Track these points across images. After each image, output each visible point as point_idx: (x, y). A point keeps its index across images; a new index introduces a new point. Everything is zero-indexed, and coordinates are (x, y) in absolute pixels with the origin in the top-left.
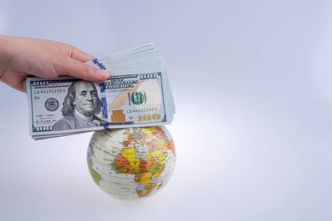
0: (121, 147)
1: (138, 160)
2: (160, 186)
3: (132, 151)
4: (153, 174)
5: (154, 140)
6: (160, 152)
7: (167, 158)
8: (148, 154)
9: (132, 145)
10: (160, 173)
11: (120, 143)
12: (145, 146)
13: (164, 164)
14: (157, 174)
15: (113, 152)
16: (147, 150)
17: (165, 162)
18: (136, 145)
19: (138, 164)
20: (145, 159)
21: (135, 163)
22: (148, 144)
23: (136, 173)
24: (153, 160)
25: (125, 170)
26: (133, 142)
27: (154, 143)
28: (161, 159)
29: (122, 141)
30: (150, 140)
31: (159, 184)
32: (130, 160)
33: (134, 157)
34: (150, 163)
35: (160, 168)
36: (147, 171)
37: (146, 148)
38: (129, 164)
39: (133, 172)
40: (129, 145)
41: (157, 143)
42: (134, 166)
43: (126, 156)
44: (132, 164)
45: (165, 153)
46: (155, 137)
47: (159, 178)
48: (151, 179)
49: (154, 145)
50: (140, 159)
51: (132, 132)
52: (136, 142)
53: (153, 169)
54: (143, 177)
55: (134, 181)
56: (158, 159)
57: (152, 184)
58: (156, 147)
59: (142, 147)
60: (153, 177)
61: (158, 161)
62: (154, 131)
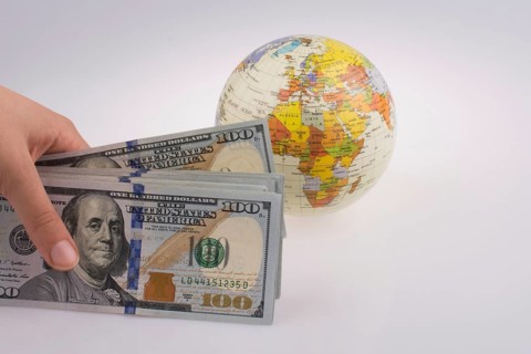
0: (273, 101)
1: (306, 129)
2: (355, 185)
3: (296, 110)
4: (339, 158)
5: (341, 91)
6: (353, 115)
7: (369, 129)
8: (327, 117)
9: (297, 98)
10: (353, 157)
11: (273, 93)
12: (322, 102)
13: (363, 140)
14: (346, 160)
15: (259, 112)
16: (325, 109)
17: (363, 135)
18: (305, 98)
19: (306, 136)
20: (321, 128)
21: (301, 134)
22: (329, 97)
23: (301, 155)
24: (338, 130)
25: (281, 148)
26: (299, 93)
27: (341, 96)
28: (354, 129)
29: (278, 91)
30: (334, 90)
31: (352, 180)
32: (291, 128)
33: (298, 121)
34: (331, 135)
35: (354, 148)
36: (325, 153)
37: (324, 106)
38: (288, 135)
39: (297, 152)
40: (291, 99)
41: (348, 97)
42: (298, 141)
43: (282, 120)
44: (295, 137)
45: (364, 117)
46: (345, 85)
47: (351, 169)
48: (333, 168)
49: (341, 101)
50: (311, 127)
51: (298, 73)
52: (305, 92)
53: (337, 149)
54: (316, 163)
55: (298, 171)
56: (348, 129)
57: (337, 179)
58: (345, 104)
59: (316, 104)
60: (338, 165)
61: (348, 132)
62: (344, 72)
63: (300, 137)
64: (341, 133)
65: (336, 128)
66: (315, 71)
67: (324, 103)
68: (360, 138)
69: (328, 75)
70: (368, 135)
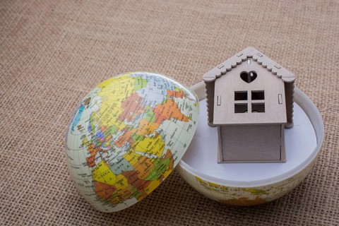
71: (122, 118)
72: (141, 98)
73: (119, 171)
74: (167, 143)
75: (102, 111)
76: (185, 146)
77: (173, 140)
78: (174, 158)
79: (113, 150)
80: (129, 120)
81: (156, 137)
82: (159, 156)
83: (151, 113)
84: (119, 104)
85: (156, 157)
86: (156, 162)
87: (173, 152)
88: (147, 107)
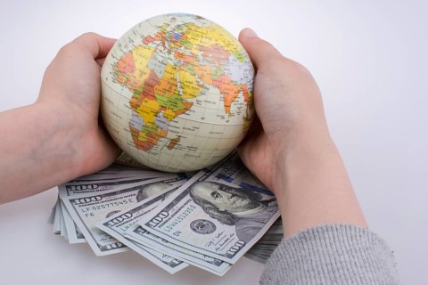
0: (139, 42)
1: (148, 71)
2: (174, 142)
3: (149, 53)
4: (163, 108)
5: (194, 56)
6: (193, 79)
7: (203, 98)
8: (170, 69)
9: (155, 45)
10: (177, 114)
11: (142, 36)
12: (172, 56)
13: (192, 104)
14: (169, 112)
15: (126, 47)
18: (161, 48)
19: (145, 77)
20: (160, 76)
21: (142, 73)
22: (181, 55)
23: (135, 91)
25: (124, 79)
26: (159, 42)
27: (191, 60)
28: (186, 90)
29: (146, 36)
30: (187, 52)
32: (137, 65)
33: (145, 62)
34: (164, 85)
35: (180, 106)
36: (154, 98)
37: (171, 60)
38: (132, 71)
39: (133, 87)
40: (150, 44)
41: (196, 63)
42: (138, 78)
43: (135, 57)
44: (137, 74)
45: (202, 86)
46: (200, 53)
47: (172, 123)
48: (156, 114)
49: (188, 63)
50: (152, 71)
51: (169, 29)
52: (164, 44)
53: (165, 100)
54: (144, 104)
55: (129, 105)
56: (181, 87)
57: (158, 127)
58: (190, 66)
59: (167, 56)
60: (161, 114)
61: (181, 90)
62: (206, 45)
63: (141, 75)
64: (174, 87)
65: (171, 81)
66: (183, 34)
67: (173, 58)
68: (189, 100)
69: (192, 41)
70: (198, 102)
71: (201, 48)
72: (228, 59)
73: (152, 67)
74: (199, 98)
75: (199, 30)
76: (203, 119)
77: (203, 104)
78: (188, 112)
79: (169, 53)
80: (203, 55)
81: (199, 86)
82: (184, 97)
83: (219, 74)
84: (213, 42)
85: (181, 93)
86: (176, 96)
87: (192, 108)
88: (222, 67)
